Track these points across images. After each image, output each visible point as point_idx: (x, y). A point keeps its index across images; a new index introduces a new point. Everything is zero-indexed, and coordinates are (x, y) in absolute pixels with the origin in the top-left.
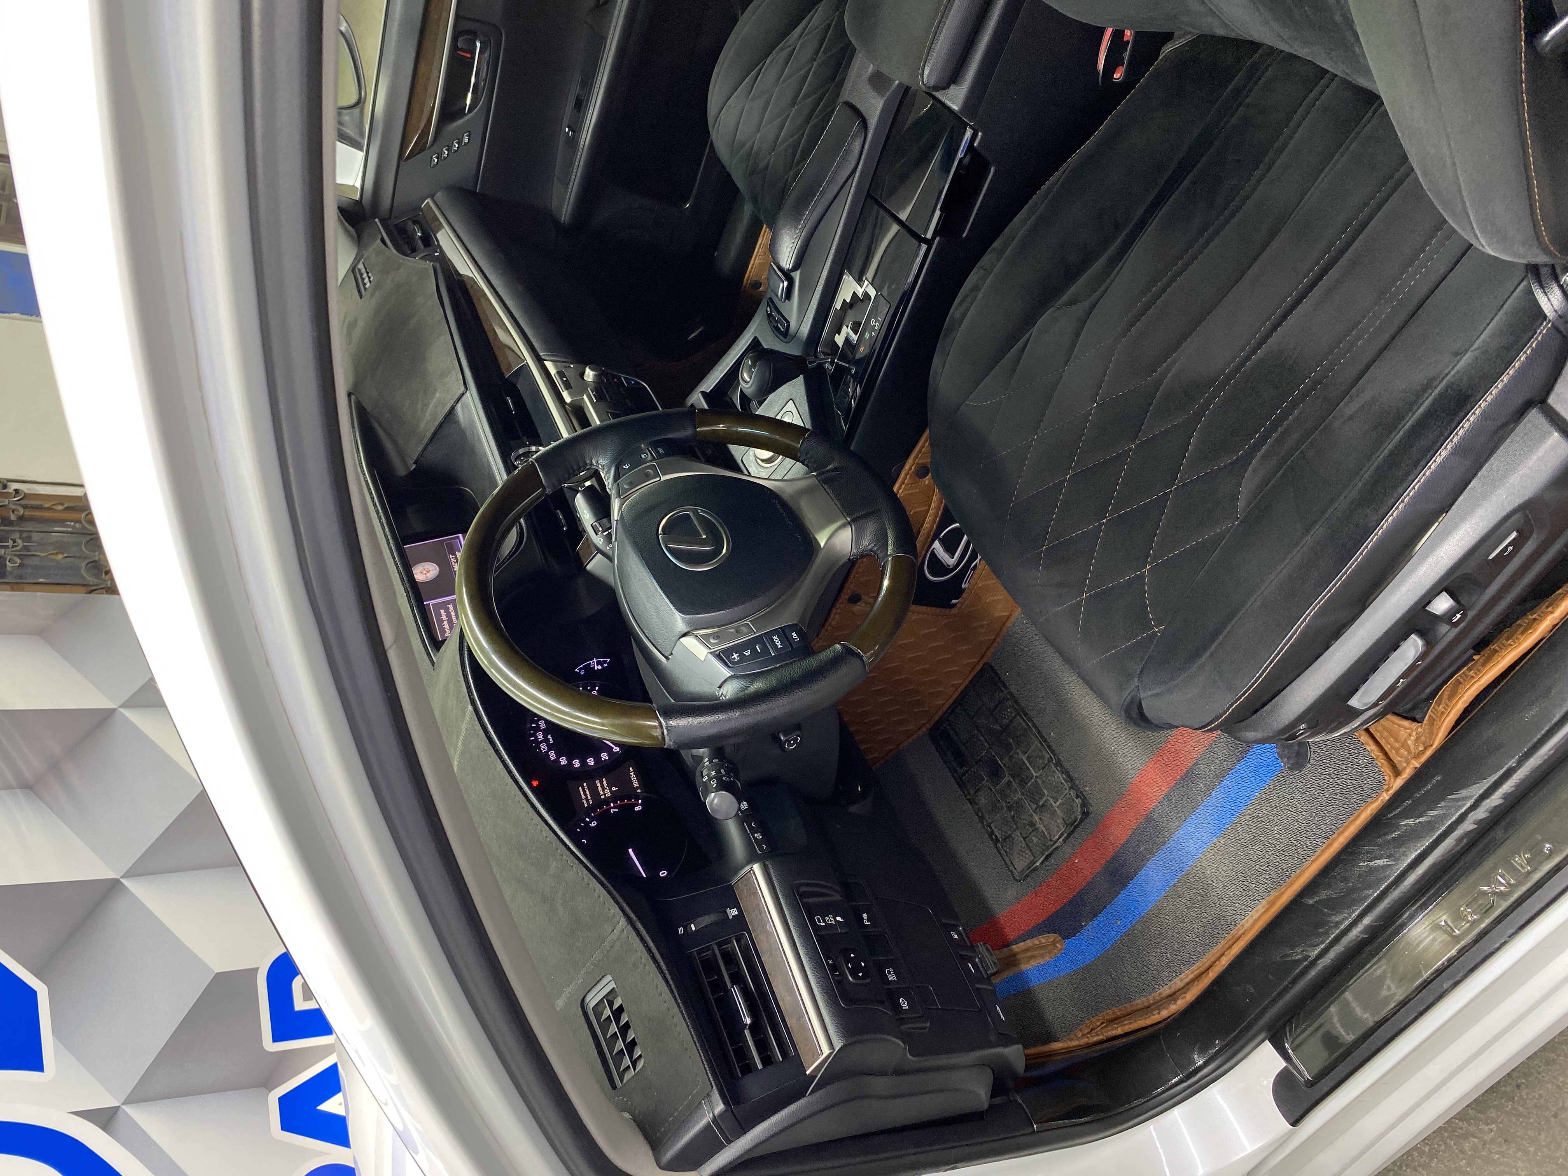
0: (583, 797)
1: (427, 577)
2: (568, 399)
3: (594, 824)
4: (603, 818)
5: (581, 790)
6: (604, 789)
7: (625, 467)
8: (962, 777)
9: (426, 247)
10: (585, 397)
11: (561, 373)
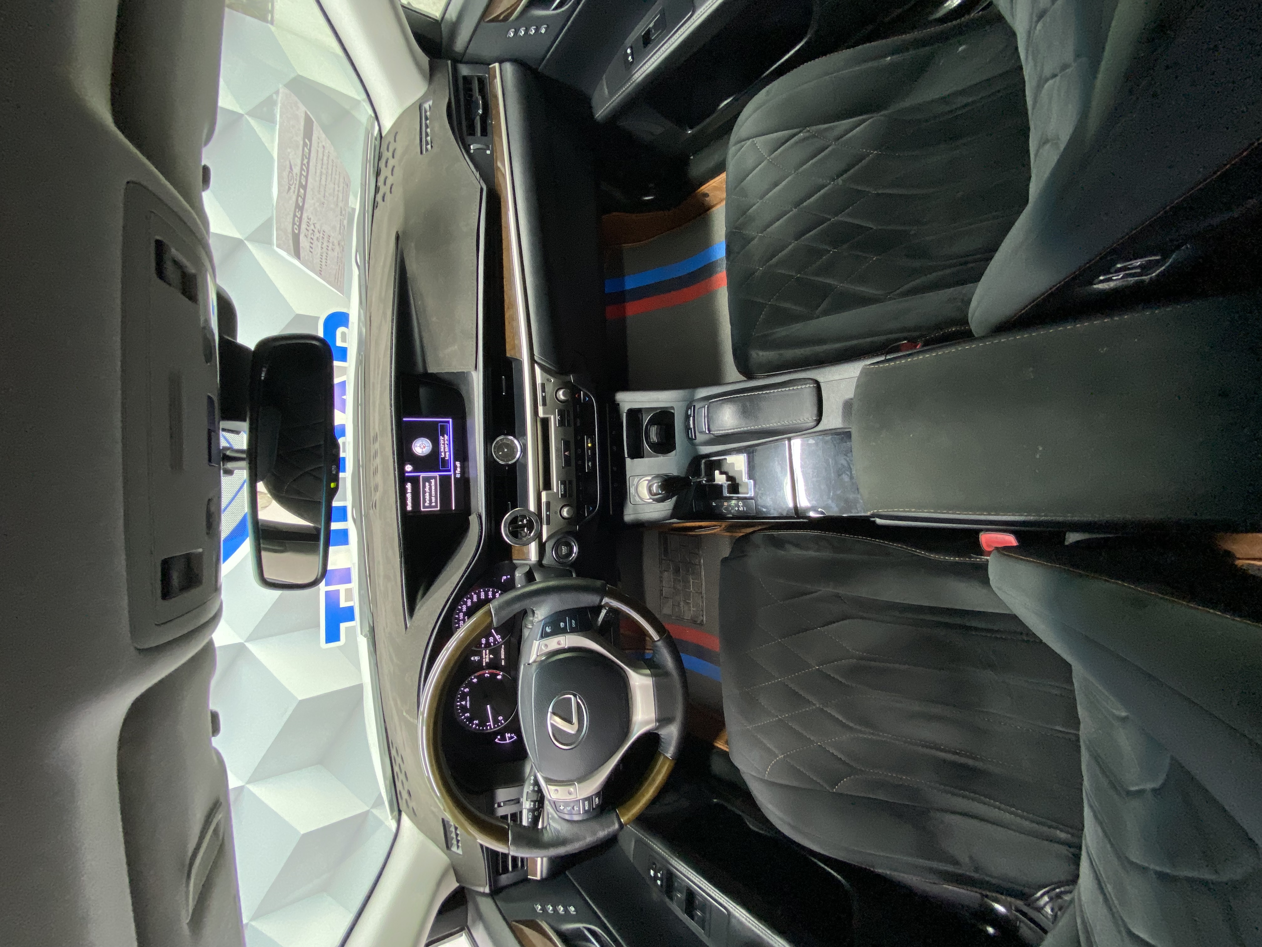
1: (423, 452)
2: (541, 414)
3: (475, 680)
4: (481, 677)
7: (548, 630)
8: (662, 559)
9: (482, 135)
10: (552, 417)
11: (543, 385)
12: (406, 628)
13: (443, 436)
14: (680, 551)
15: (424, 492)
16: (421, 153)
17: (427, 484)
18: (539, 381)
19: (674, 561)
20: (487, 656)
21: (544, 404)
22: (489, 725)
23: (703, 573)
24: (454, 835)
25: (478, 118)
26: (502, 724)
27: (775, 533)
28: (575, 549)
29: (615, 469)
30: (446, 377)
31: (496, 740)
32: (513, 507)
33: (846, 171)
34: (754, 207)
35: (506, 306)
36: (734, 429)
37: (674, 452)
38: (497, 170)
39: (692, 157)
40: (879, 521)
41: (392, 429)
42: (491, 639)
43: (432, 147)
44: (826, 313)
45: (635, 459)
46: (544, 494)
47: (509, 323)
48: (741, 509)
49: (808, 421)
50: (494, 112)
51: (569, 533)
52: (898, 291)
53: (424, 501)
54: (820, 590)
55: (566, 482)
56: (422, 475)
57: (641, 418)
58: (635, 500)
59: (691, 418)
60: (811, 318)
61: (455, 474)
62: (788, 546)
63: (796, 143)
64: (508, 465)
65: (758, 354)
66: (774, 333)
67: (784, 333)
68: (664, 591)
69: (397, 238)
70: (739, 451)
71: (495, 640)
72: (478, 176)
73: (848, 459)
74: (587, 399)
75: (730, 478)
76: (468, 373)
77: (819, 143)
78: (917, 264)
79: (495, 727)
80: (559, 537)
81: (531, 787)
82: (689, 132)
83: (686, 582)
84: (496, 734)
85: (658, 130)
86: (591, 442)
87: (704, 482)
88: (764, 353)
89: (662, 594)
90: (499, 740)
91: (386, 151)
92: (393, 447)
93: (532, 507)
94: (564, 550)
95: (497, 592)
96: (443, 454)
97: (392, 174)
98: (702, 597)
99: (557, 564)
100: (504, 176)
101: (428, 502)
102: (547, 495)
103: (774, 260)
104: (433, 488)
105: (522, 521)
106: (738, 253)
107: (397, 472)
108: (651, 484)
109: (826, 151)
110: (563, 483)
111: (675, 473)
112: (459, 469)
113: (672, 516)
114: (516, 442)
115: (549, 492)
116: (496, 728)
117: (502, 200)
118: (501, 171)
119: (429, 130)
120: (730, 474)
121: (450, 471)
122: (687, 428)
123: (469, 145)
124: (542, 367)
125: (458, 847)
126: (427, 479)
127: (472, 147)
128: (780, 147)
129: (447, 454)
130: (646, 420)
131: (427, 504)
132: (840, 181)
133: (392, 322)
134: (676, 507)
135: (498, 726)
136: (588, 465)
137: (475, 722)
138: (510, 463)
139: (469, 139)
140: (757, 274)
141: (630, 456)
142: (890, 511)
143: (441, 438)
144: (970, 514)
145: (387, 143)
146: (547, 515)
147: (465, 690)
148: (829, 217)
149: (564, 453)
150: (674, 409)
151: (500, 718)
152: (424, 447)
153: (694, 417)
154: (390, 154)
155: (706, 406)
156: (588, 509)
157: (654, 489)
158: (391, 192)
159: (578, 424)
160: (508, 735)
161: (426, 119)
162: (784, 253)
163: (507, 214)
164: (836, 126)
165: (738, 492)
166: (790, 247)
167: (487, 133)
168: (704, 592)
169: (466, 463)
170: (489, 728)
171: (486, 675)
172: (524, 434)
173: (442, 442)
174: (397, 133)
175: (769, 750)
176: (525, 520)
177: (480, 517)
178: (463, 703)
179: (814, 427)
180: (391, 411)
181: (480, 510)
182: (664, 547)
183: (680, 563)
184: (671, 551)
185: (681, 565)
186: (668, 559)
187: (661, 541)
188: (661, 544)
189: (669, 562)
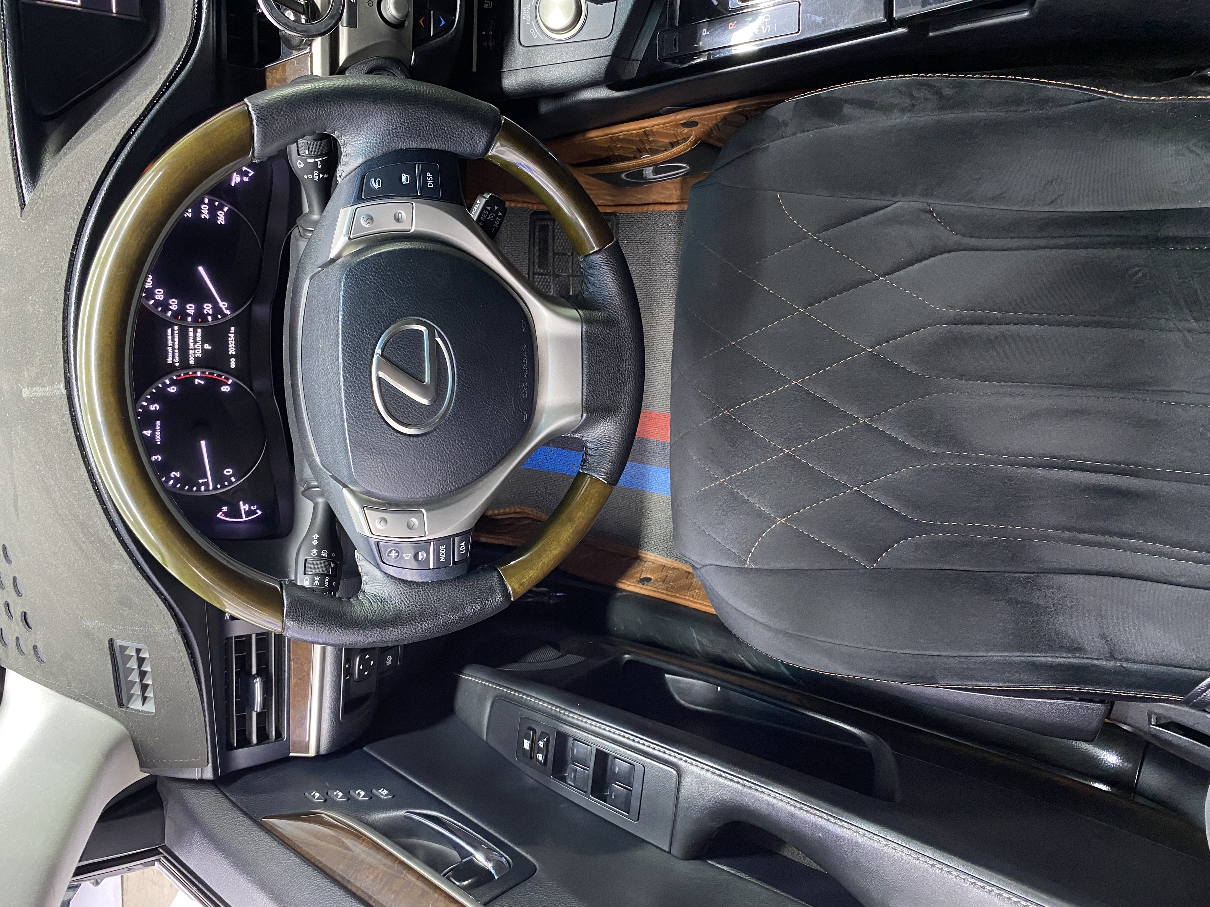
0: (170, 343)
3: (173, 389)
4: (185, 384)
5: (170, 334)
6: (195, 342)
7: (375, 184)
8: (535, 274)
12: (23, 204)
14: (572, 255)
19: (558, 276)
20: (199, 345)
22: (203, 483)
24: (135, 677)
26: (231, 483)
31: (219, 516)
42: (208, 308)
48: (766, 29)
54: (890, 206)
58: (530, 37)
71: (217, 309)
79: (215, 488)
81: (315, 552)
84: (217, 501)
90: (226, 514)
95: (221, 208)
116: (217, 489)
125: (144, 699)
135: (223, 486)
137: (172, 474)
147: (152, 408)
151: (228, 472)
156: (437, 22)
160: (244, 507)
170: (203, 488)
171: (197, 381)
175: (760, 514)
178: (148, 433)
182: (540, 250)
183: (571, 278)
184: (554, 254)
185: (571, 282)
186: (547, 271)
187: (534, 237)
188: (534, 243)
189: (547, 277)
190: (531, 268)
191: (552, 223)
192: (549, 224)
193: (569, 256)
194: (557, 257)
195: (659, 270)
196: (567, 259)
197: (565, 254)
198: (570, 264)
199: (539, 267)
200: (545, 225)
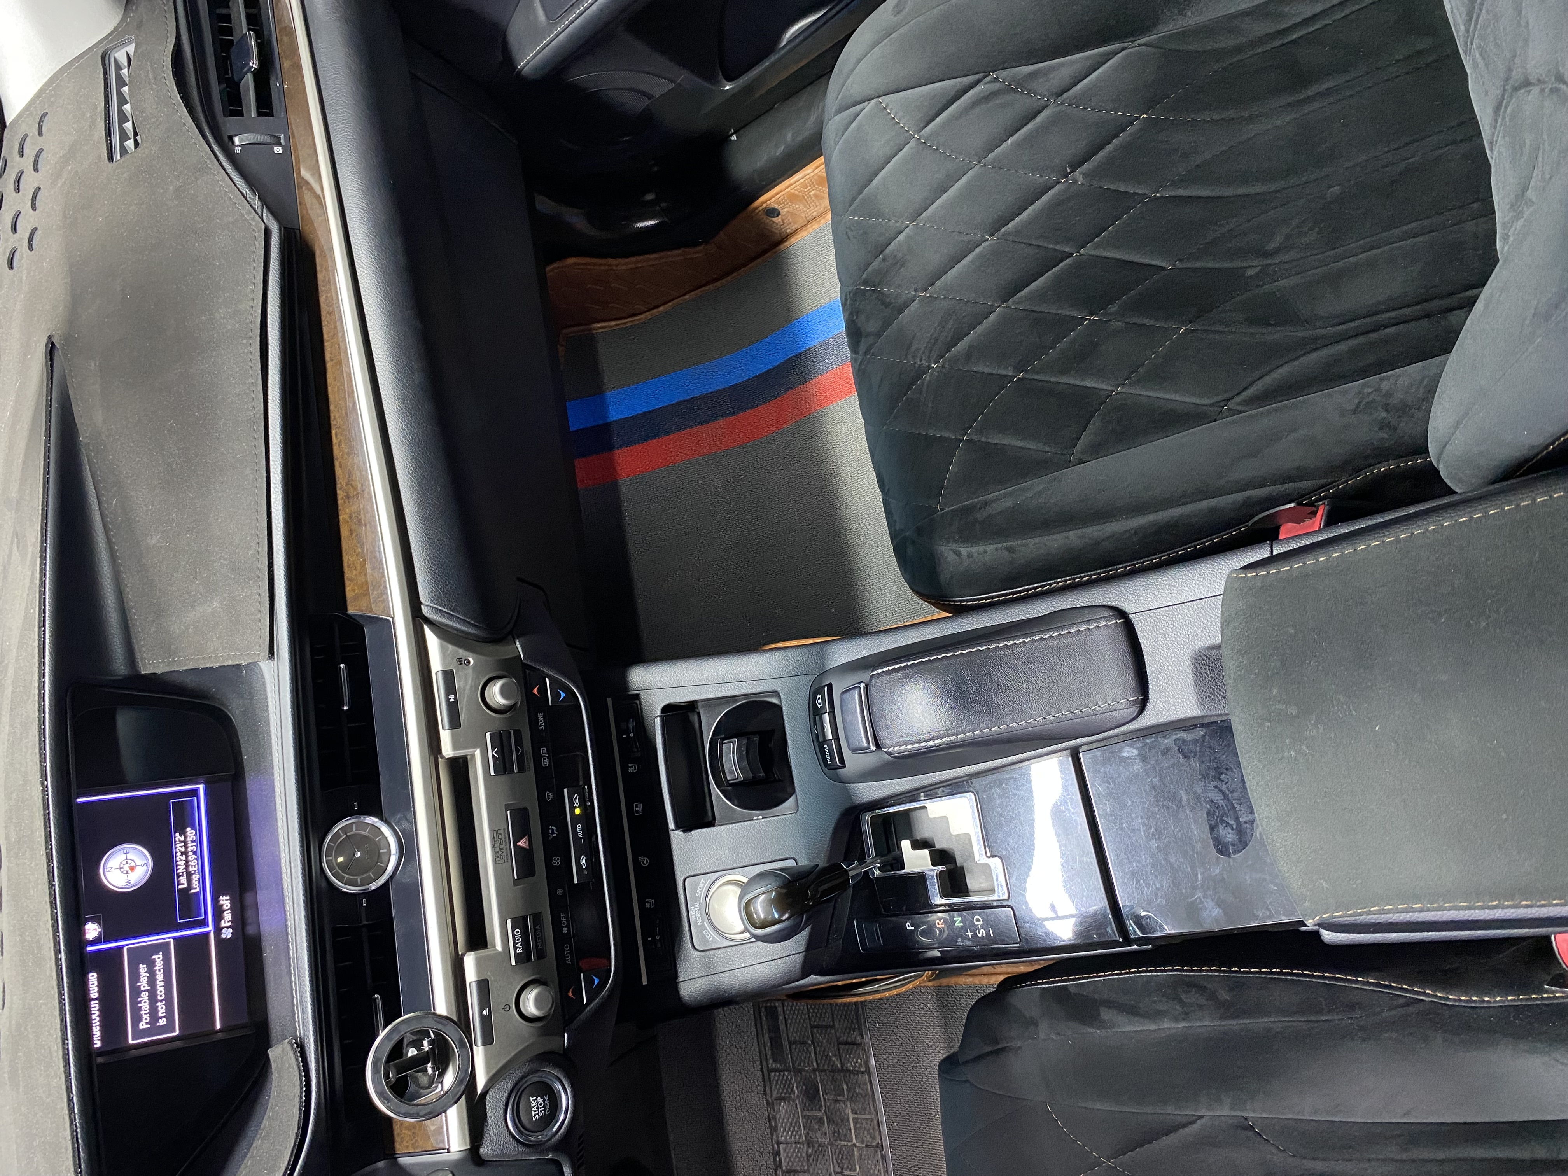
1: (128, 882)
2: (448, 750)
8: (770, 1071)
9: (260, 114)
10: (478, 753)
11: (448, 676)
13: (183, 833)
14: (813, 1042)
15: (136, 992)
16: (111, 158)
17: (143, 968)
18: (436, 665)
19: (801, 1071)
21: (455, 722)
23: (878, 1094)
25: (249, 77)
27: (1070, 983)
28: (565, 1100)
29: (645, 861)
30: (190, 682)
32: (392, 1014)
33: (1087, 159)
34: (901, 237)
35: (340, 494)
36: (940, 737)
37: (791, 801)
38: (300, 188)
39: (734, 138)
40: (1328, 936)
41: (48, 837)
43: (137, 144)
44: (1097, 450)
45: (693, 832)
46: (470, 961)
47: (351, 533)
48: (981, 933)
49: (1119, 706)
50: (286, 64)
51: (547, 1057)
52: (1245, 395)
53: (137, 1019)
54: (1201, 1117)
55: (525, 919)
56: (128, 944)
57: (697, 725)
58: (704, 940)
59: (826, 716)
60: (1068, 464)
61: (218, 930)
62: (1106, 1014)
63: (975, 104)
64: (369, 895)
65: (958, 554)
66: (986, 504)
67: (1009, 503)
68: (783, 1156)
69: (51, 349)
70: (954, 788)
72: (257, 203)
73: (1224, 788)
74: (563, 695)
75: (941, 857)
76: (251, 667)
77: (1022, 103)
78: (1276, 335)
80: (519, 1074)
82: (727, 88)
83: (837, 1121)
85: (659, 87)
86: (582, 805)
87: (877, 872)
88: (974, 549)
89: (779, 1165)
91: (17, 157)
92: (51, 885)
93: (442, 1004)
94: (537, 1106)
96: (183, 880)
97: (34, 207)
98: (884, 1158)
99: (521, 1149)
100: (320, 201)
101: (146, 1017)
102: (479, 963)
103: (962, 346)
104: (160, 977)
105: (417, 1044)
106: (879, 335)
107: (63, 956)
108: (749, 897)
109: (1039, 119)
110: (520, 923)
111: (804, 862)
112: (228, 916)
113: (806, 971)
114: (385, 830)
115: (482, 953)
117: (318, 253)
118: (311, 189)
119: (127, 107)
120: (939, 846)
121: (204, 923)
122: (820, 743)
123: (231, 138)
124: (444, 633)
126: (143, 956)
127: (237, 140)
128: (938, 114)
129: (196, 878)
130: (709, 727)
131: (143, 1025)
132: (1079, 175)
133: (43, 558)
134: (810, 946)
136: (579, 863)
138: (373, 886)
139: (229, 124)
140: (927, 377)
141: (678, 827)
142: (1361, 914)
143: (178, 837)
144: (1556, 905)
145: (19, 137)
146: (482, 1016)
148: (1067, 249)
149: (516, 842)
150: (779, 696)
152: (132, 868)
153: (832, 713)
154: (27, 163)
155: (862, 685)
156: (589, 982)
157: (760, 909)
158: (30, 247)
159: (546, 763)
161: (121, 83)
162: (980, 329)
163: (331, 282)
164: (1052, 69)
165: (965, 892)
166: (993, 317)
167: (271, 109)
168: (887, 1143)
169: (248, 898)
172: (408, 805)
173: (180, 848)
174: (45, 115)
176: (425, 1043)
177: (301, 1049)
179: (1134, 719)
180: (44, 791)
181: (300, 1032)
182: (771, 1039)
183: (817, 1073)
184: (790, 1044)
185: (819, 1078)
186: (785, 1065)
187: (761, 1023)
188: (762, 1030)
189: (786, 1073)
190: (764, 1063)
191: (781, 1005)
192: (777, 1005)
193: (810, 1045)
194: (794, 1046)
195: (928, 1061)
196: (807, 1049)
197: (804, 1043)
198: (813, 1055)
199: (774, 1061)
200: (771, 1007)
